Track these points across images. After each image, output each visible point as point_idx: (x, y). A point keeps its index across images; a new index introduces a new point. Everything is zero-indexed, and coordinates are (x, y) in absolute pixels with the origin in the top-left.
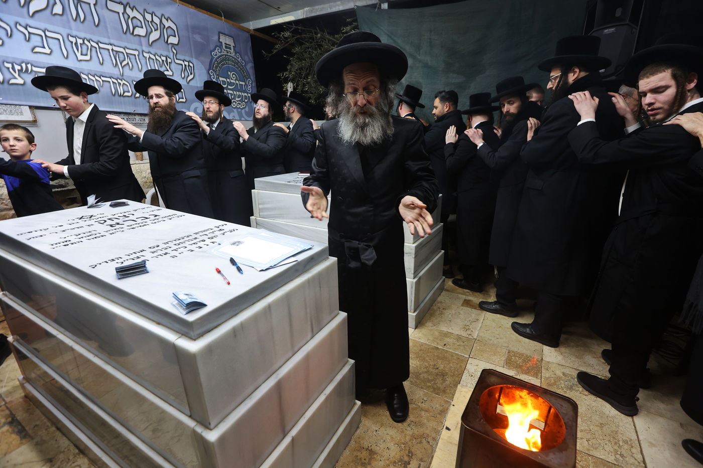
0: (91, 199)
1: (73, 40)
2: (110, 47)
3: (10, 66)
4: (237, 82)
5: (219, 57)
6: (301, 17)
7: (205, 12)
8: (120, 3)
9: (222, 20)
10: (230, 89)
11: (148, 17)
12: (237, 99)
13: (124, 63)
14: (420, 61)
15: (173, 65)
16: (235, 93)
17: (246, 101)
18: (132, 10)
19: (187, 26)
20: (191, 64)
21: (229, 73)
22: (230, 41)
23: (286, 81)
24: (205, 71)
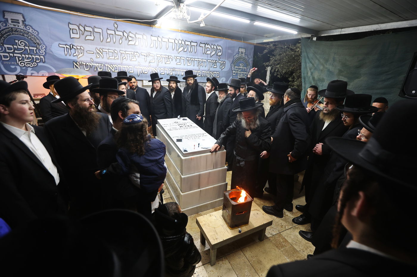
0: (179, 117)
1: (187, 59)
2: (197, 60)
3: (170, 69)
4: (243, 68)
5: (237, 58)
6: (276, 40)
7: (235, 40)
8: (204, 43)
9: (242, 42)
10: (239, 71)
11: (212, 47)
12: (241, 75)
13: (201, 64)
14: (326, 68)
15: (218, 64)
16: (241, 72)
17: (245, 76)
18: (208, 45)
19: (226, 47)
20: (225, 62)
21: (240, 64)
22: (243, 50)
23: (268, 66)
24: (230, 65)
